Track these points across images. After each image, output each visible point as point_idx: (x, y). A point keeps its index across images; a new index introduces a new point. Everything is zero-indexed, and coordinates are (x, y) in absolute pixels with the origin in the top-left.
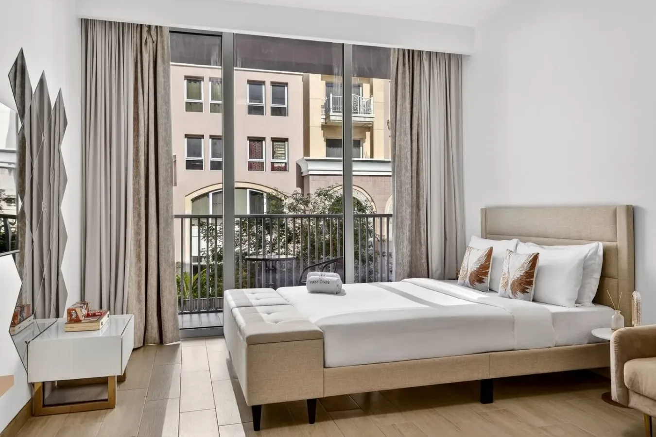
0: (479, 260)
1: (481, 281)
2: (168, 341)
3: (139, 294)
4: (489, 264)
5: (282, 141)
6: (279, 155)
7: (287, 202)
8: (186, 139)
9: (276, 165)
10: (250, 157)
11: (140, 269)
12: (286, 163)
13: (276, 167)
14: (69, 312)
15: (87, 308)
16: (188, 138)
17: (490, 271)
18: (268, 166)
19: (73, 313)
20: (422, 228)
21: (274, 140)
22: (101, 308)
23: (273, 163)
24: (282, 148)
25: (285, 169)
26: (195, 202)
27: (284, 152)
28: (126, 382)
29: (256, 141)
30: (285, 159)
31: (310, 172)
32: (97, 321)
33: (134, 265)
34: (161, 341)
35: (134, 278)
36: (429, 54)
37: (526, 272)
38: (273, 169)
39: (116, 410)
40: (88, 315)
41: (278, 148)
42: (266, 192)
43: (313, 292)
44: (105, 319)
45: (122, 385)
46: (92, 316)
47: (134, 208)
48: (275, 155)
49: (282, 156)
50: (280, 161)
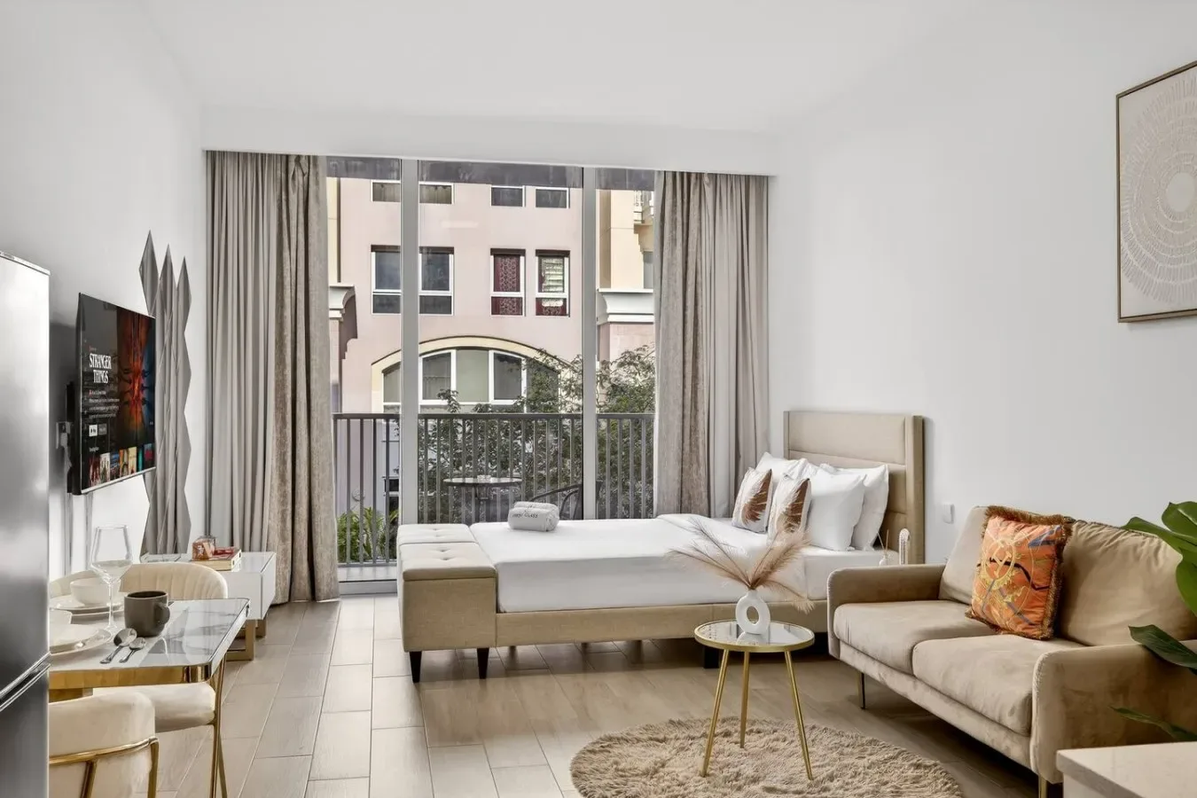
0: (753, 489)
1: (754, 517)
2: (322, 597)
3: (283, 529)
4: (767, 494)
5: (558, 257)
6: (551, 284)
7: (566, 375)
8: (374, 254)
9: (546, 304)
10: (496, 289)
11: (284, 495)
12: (565, 300)
13: (546, 308)
14: (195, 546)
15: (214, 545)
16: (376, 252)
17: (768, 503)
18: (530, 307)
19: (200, 548)
20: (700, 440)
21: (542, 254)
22: (232, 544)
23: (539, 301)
24: (559, 270)
25: (562, 311)
26: (388, 375)
27: (561, 278)
28: (266, 637)
29: (506, 257)
30: (563, 291)
31: (612, 318)
32: (228, 559)
33: (276, 488)
34: (313, 596)
35: (276, 507)
36: (714, 177)
37: (792, 505)
38: (540, 310)
39: (255, 662)
40: (216, 553)
41: (549, 270)
42: (526, 357)
43: (516, 528)
44: (236, 558)
45: (260, 641)
46: (220, 554)
47: (277, 408)
48: (544, 284)
49: (557, 286)
50: (553, 297)
